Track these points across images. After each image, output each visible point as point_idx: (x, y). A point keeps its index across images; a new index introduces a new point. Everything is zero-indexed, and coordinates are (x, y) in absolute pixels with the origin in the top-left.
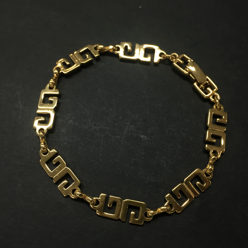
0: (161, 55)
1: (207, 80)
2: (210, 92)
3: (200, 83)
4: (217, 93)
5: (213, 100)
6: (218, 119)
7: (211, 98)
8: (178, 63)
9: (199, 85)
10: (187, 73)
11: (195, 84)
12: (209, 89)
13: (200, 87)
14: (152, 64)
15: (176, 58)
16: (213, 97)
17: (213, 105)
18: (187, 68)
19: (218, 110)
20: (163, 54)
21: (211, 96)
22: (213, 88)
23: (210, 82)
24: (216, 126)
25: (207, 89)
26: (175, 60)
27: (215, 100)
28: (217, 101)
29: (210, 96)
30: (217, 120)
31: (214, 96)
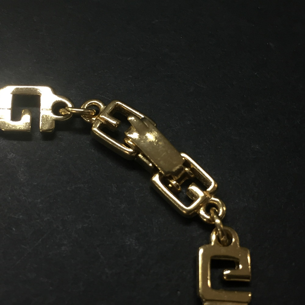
0: (57, 108)
1: (187, 164)
2: (197, 197)
3: (168, 175)
4: (216, 197)
5: (208, 217)
6: (227, 272)
7: (202, 212)
8: (105, 127)
9: (165, 181)
10: (131, 150)
11: (156, 179)
12: (194, 188)
13: (170, 185)
14: (38, 135)
15: (98, 112)
16: (207, 211)
17: (211, 232)
18: (128, 138)
19: (224, 246)
20: (64, 105)
21: (201, 207)
22: (203, 186)
23: (194, 170)
24: (224, 295)
25: (188, 190)
26: (96, 119)
27: (213, 219)
28: (218, 221)
29: (198, 207)
30: (223, 275)
31: (209, 207)
